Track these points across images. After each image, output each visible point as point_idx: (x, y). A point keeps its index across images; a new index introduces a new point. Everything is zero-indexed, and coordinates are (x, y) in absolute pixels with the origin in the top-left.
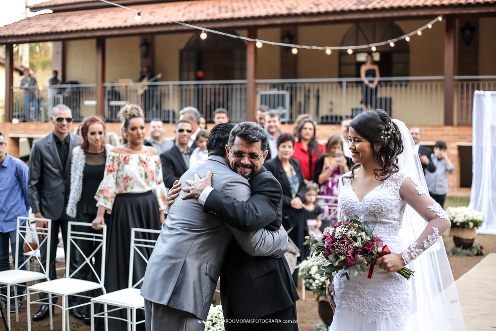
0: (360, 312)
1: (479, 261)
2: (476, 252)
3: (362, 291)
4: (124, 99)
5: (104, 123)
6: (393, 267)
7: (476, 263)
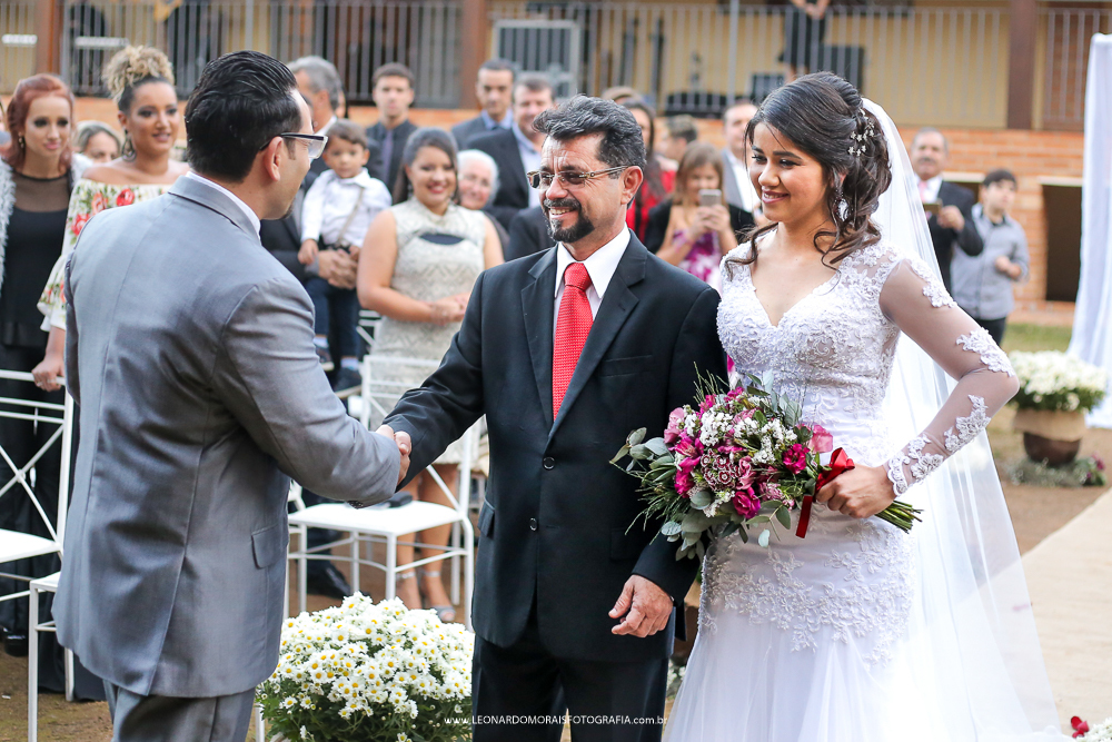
0: (770, 623)
1: (1092, 502)
2: (1083, 478)
3: (778, 565)
4: (118, 30)
5: (72, 96)
6: (865, 505)
7: (1084, 507)
